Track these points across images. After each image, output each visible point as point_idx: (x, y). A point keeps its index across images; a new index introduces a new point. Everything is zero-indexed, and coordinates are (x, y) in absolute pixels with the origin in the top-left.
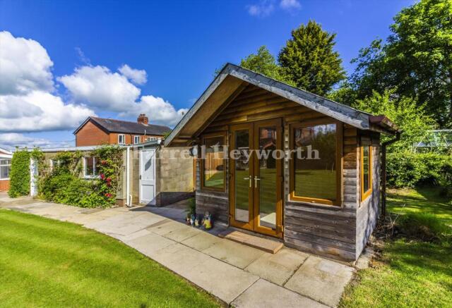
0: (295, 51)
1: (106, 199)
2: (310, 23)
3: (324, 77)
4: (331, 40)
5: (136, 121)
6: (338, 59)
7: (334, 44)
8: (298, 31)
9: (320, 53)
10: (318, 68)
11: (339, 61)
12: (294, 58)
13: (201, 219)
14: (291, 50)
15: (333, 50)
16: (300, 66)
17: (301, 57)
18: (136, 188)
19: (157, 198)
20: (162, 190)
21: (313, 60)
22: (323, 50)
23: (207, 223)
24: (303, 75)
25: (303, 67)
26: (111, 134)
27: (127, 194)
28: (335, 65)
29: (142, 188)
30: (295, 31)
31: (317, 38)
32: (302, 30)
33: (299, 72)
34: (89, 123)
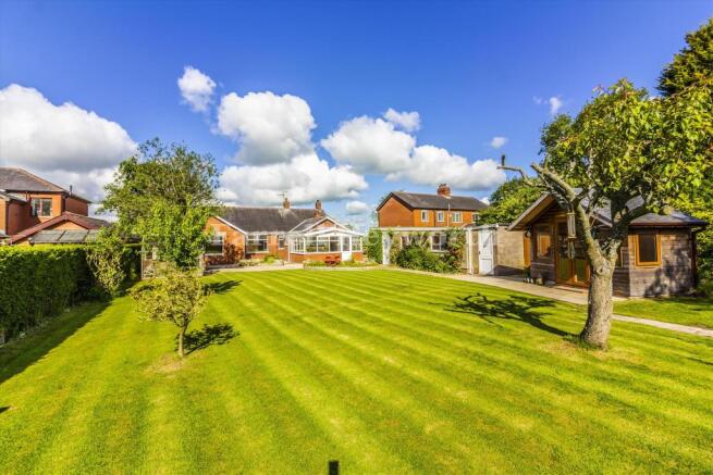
1: (454, 267)
5: (436, 194)
8: (698, 35)
13: (535, 279)
18: (476, 261)
19: (495, 269)
20: (499, 263)
23: (540, 280)
26: (415, 211)
27: (470, 265)
29: (481, 261)
30: (693, 33)
34: (392, 199)
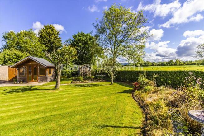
0: (45, 34)
2: (51, 25)
3: (55, 45)
4: (58, 33)
6: (60, 40)
7: (59, 35)
9: (54, 37)
10: (53, 42)
11: (61, 40)
12: (44, 36)
14: (43, 33)
15: (59, 37)
16: (47, 39)
17: (47, 37)
21: (51, 39)
22: (55, 37)
23: (22, 82)
24: (48, 43)
25: (48, 40)
28: (59, 42)
31: (53, 32)
32: (48, 26)
33: (47, 41)
